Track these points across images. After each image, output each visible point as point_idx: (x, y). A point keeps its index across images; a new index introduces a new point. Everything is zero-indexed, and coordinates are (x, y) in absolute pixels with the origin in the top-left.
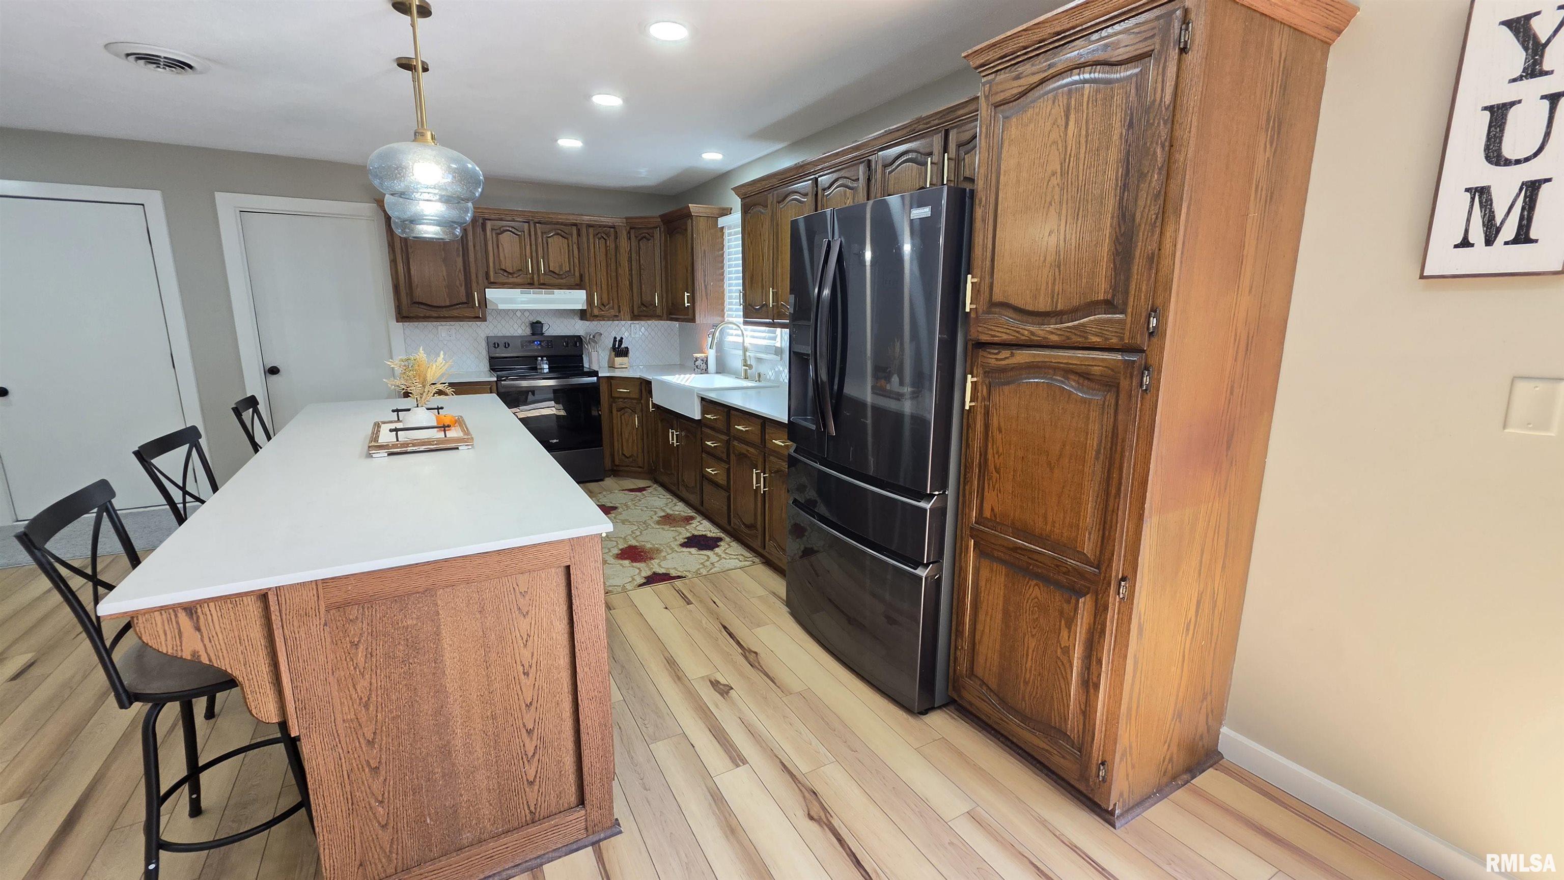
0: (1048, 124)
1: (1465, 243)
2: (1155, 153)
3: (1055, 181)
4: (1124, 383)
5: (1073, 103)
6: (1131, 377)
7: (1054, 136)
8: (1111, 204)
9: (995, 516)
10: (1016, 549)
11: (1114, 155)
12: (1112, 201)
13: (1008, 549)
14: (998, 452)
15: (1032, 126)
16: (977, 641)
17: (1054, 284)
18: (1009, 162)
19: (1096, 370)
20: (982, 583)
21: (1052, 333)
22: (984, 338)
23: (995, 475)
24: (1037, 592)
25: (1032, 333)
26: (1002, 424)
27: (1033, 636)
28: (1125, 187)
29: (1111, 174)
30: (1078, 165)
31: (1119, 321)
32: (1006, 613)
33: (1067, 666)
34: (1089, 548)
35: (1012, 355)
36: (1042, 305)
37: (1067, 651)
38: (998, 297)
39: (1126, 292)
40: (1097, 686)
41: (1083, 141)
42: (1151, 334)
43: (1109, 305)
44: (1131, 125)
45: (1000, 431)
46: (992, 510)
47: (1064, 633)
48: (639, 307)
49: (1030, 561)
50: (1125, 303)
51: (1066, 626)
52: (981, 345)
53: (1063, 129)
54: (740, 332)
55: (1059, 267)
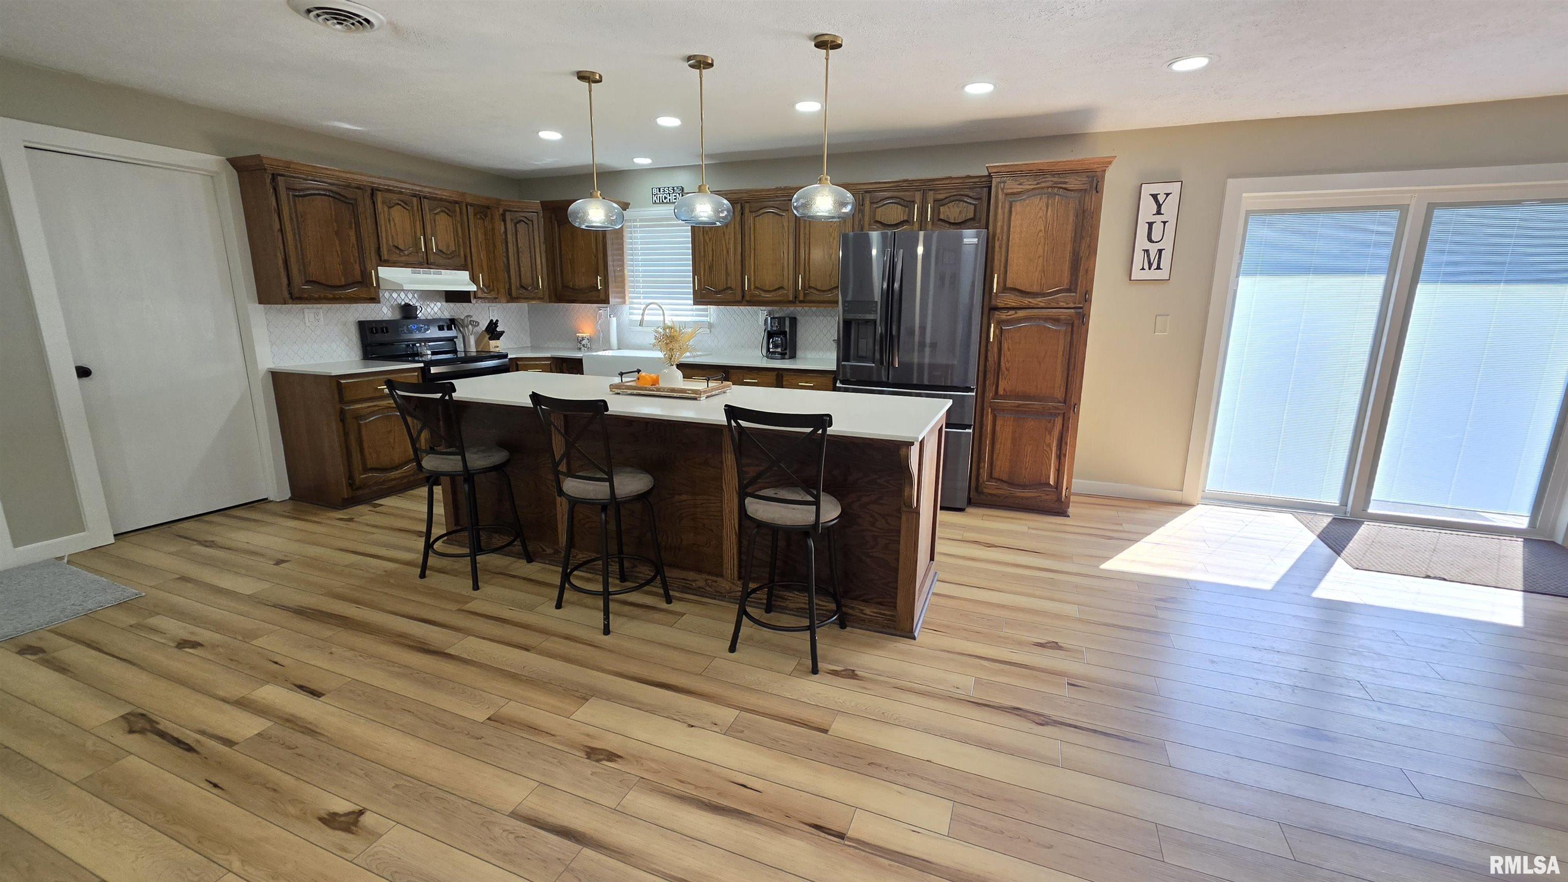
0: (1038, 209)
1: (1143, 269)
2: (1088, 230)
3: (1041, 234)
4: (1076, 322)
5: (1050, 202)
6: (1079, 318)
7: (1041, 214)
8: (1069, 248)
9: (1007, 393)
10: (1019, 406)
11: (1070, 227)
12: (1069, 244)
13: (1014, 407)
14: (1008, 360)
15: (1028, 208)
16: (994, 459)
17: (1041, 280)
18: (1016, 221)
19: (1063, 317)
20: (998, 428)
21: (1040, 302)
22: (1001, 305)
23: (1006, 372)
24: (1032, 422)
25: (1030, 302)
26: (1010, 347)
27: (1030, 445)
28: (1075, 241)
29: (1069, 235)
30: (1053, 229)
31: (1073, 296)
32: (1014, 440)
33: (1049, 452)
34: (1059, 394)
35: (1016, 313)
36: (1035, 289)
37: (1049, 446)
38: (1009, 284)
39: (1077, 284)
40: (1065, 455)
41: (1055, 219)
42: (1086, 301)
43: (1069, 290)
44: (1077, 216)
45: (1009, 350)
46: (1004, 390)
47: (1048, 437)
48: (517, 289)
49: (1027, 410)
50: (1076, 288)
51: (1049, 434)
52: (997, 309)
53: (1045, 212)
54: (661, 312)
55: (1044, 273)
